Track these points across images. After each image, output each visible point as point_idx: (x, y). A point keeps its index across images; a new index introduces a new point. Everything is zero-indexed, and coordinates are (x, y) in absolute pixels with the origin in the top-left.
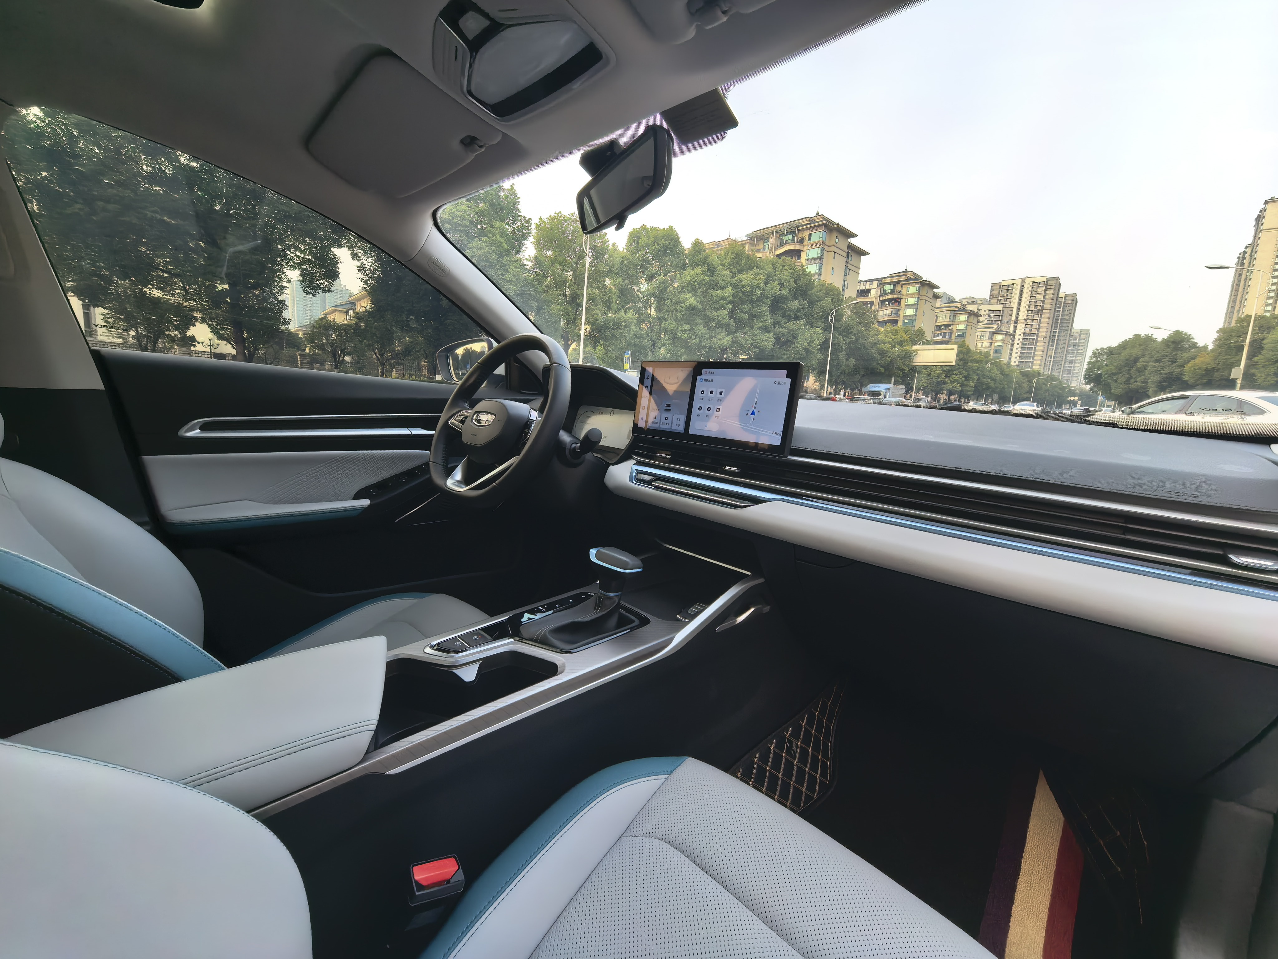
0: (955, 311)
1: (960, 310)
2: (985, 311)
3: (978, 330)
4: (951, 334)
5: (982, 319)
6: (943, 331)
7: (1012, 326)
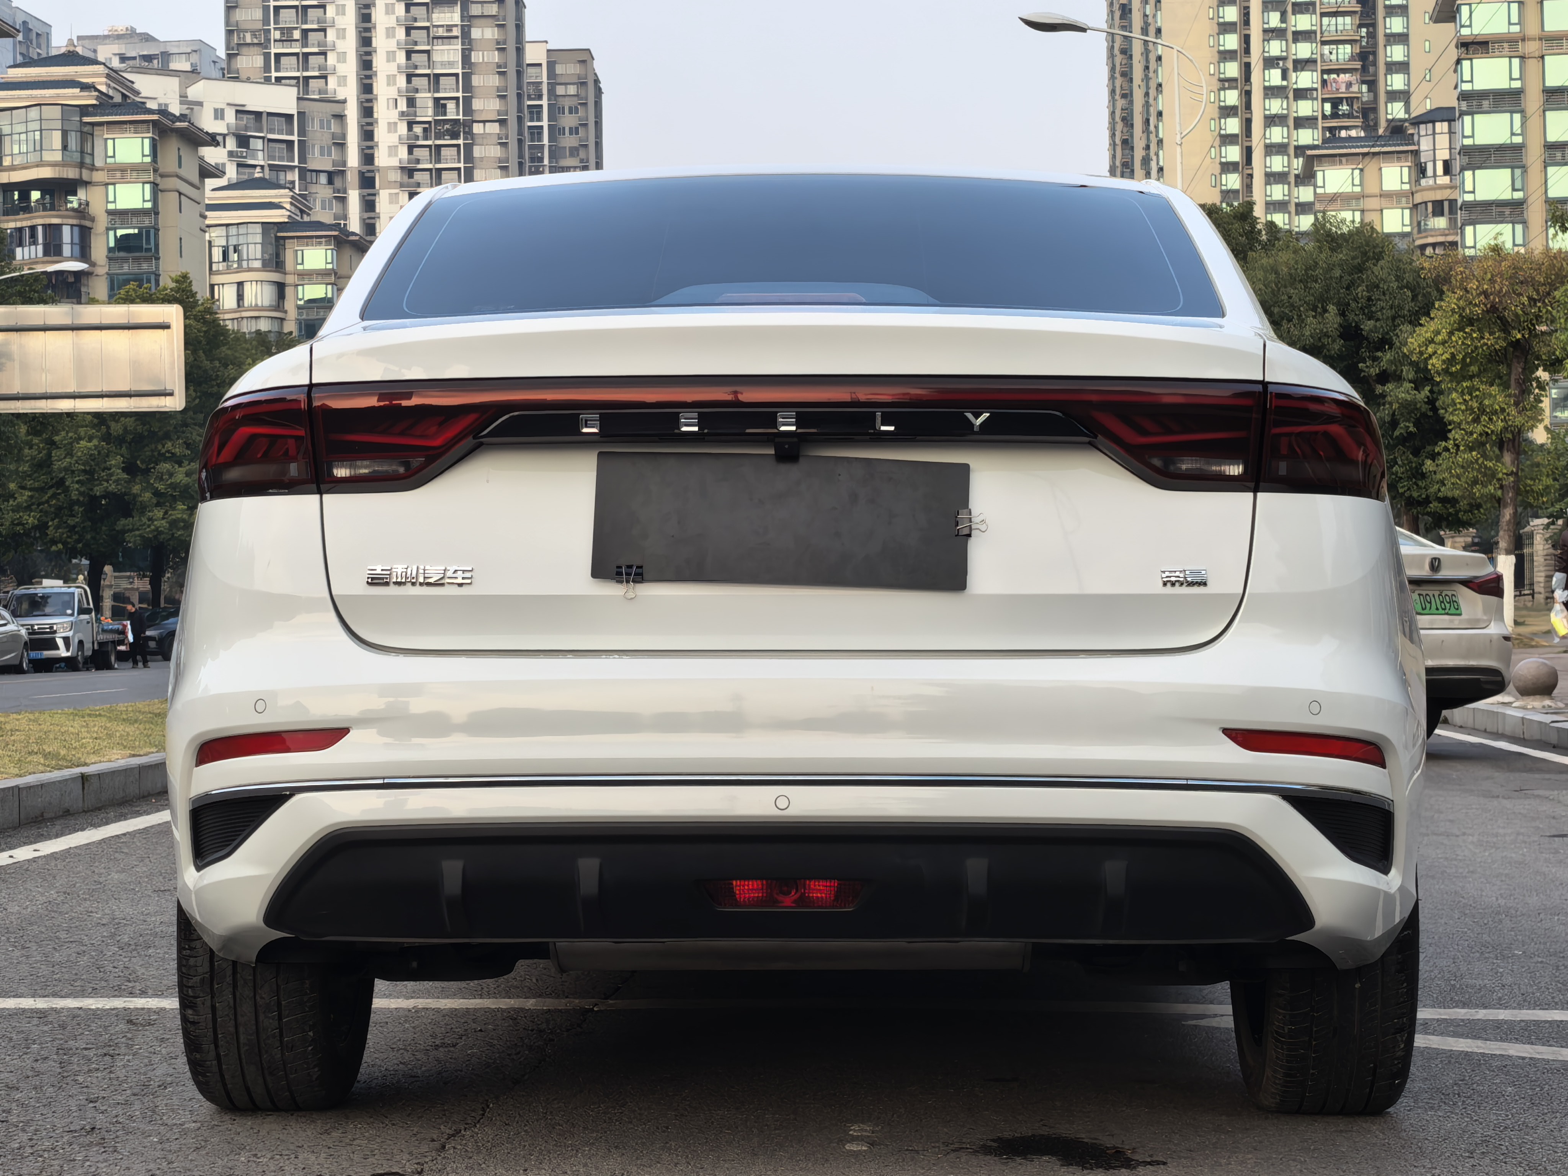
0: (84, 110)
1: (105, 104)
2: (219, 114)
3: (213, 217)
4: (84, 235)
5: (212, 155)
6: (40, 219)
7: (354, 197)
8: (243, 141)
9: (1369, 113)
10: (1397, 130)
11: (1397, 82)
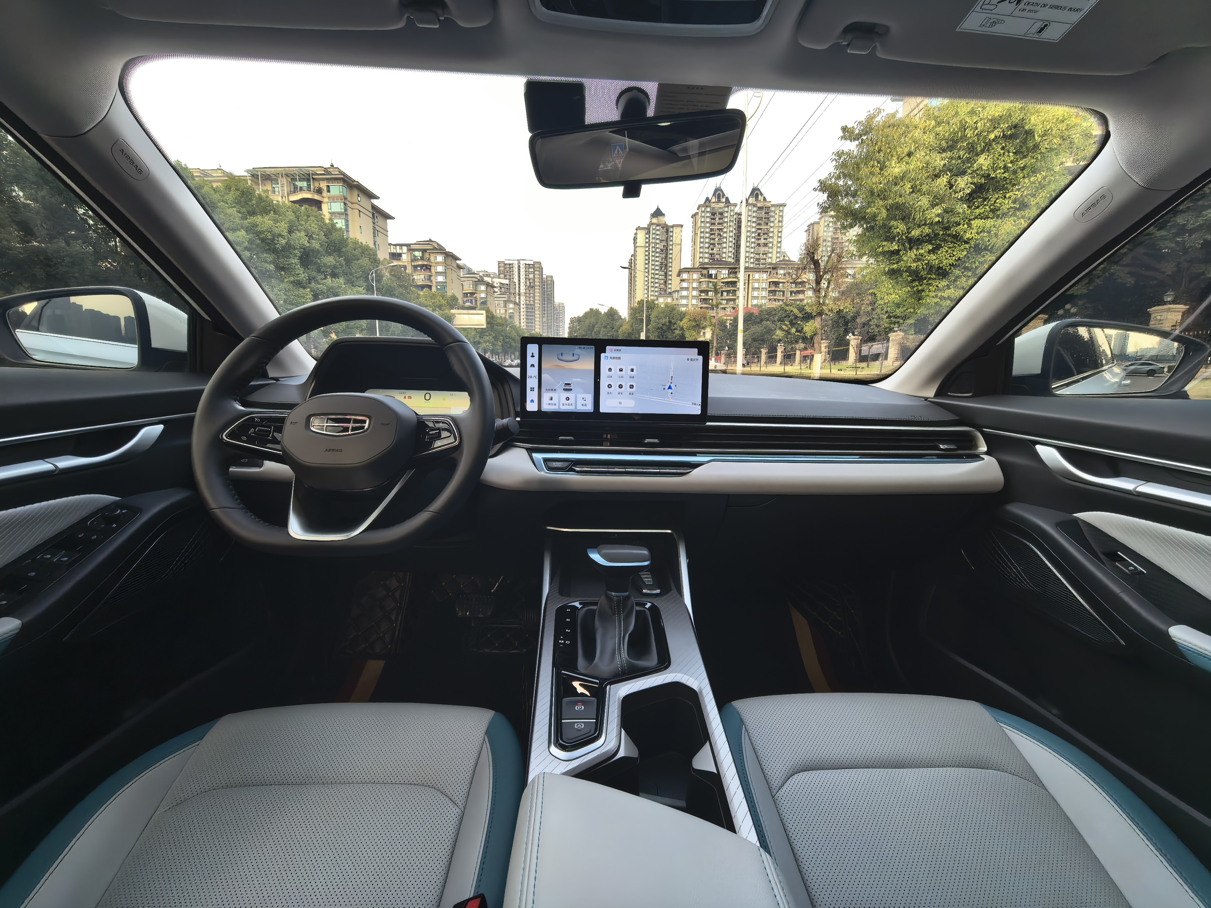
0: (476, 281)
2: (497, 283)
3: (495, 299)
5: (496, 290)
6: (469, 298)
7: (517, 297)
8: (501, 288)
9: (665, 291)
10: (670, 293)
11: (670, 286)
